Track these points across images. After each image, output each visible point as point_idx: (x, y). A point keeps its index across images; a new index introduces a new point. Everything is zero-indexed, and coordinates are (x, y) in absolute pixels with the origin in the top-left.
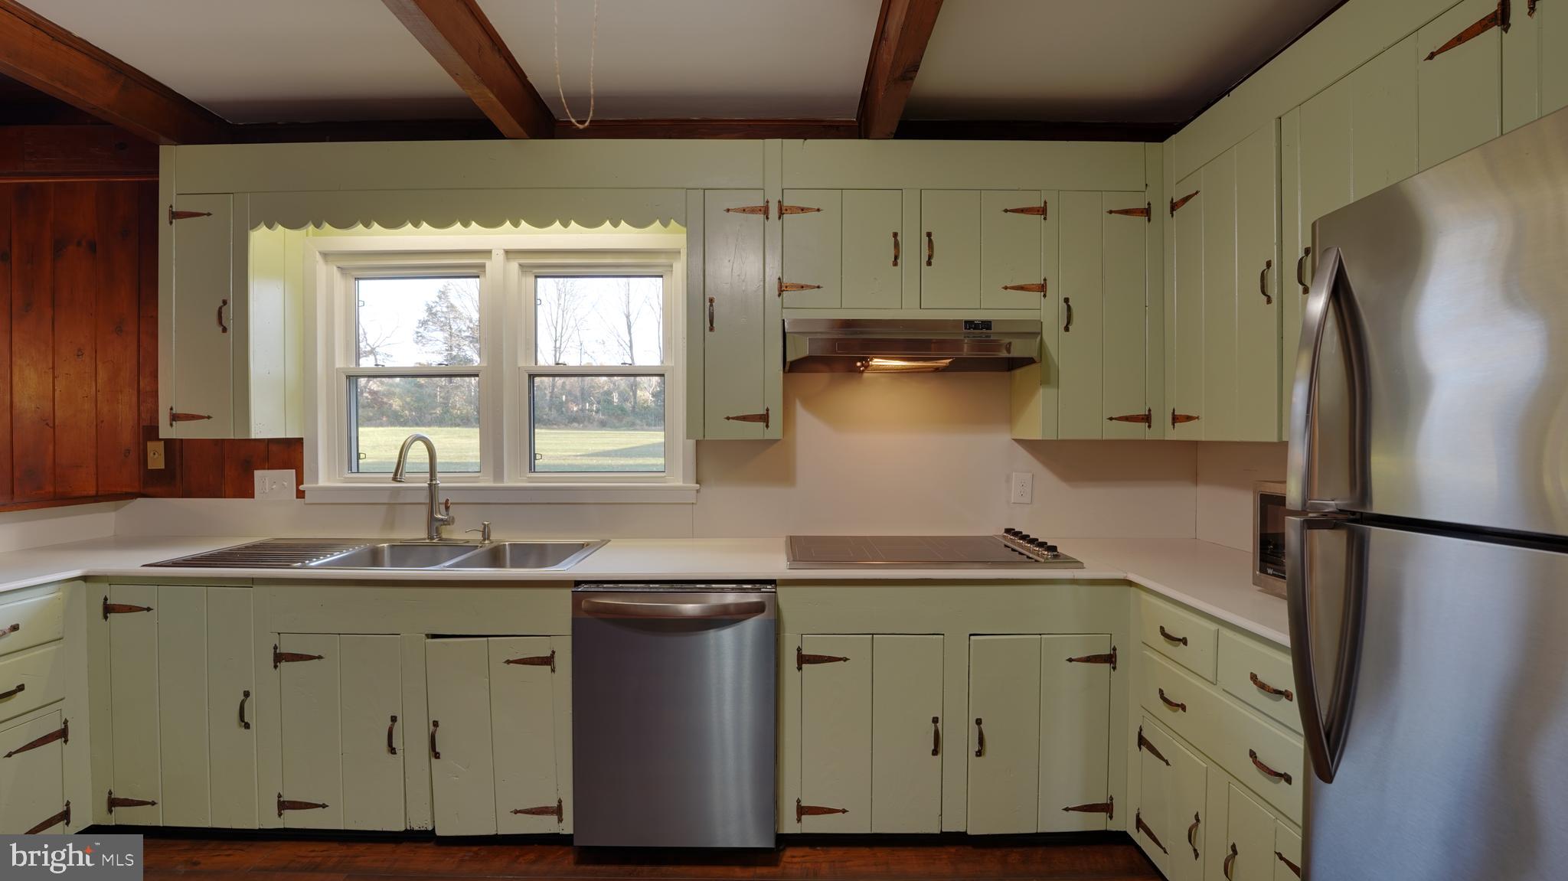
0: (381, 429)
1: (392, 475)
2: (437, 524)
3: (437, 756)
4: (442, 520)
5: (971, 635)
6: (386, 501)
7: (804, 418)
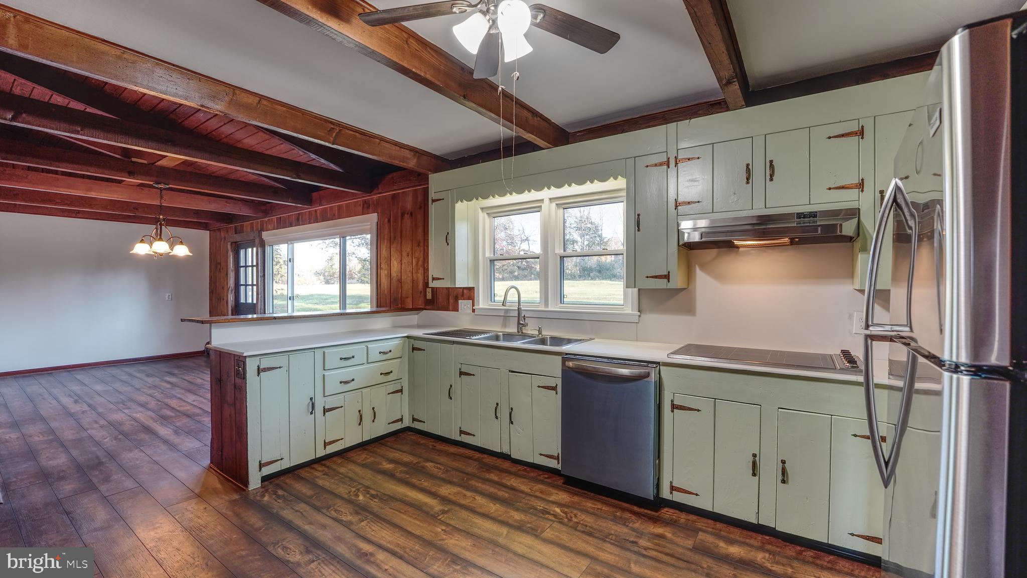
0: (530, 281)
1: (502, 303)
2: (521, 326)
3: (512, 423)
4: (523, 324)
5: (779, 408)
6: (503, 315)
7: (701, 276)
